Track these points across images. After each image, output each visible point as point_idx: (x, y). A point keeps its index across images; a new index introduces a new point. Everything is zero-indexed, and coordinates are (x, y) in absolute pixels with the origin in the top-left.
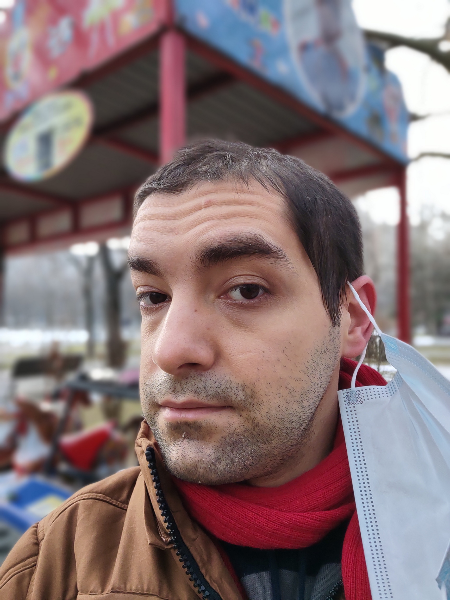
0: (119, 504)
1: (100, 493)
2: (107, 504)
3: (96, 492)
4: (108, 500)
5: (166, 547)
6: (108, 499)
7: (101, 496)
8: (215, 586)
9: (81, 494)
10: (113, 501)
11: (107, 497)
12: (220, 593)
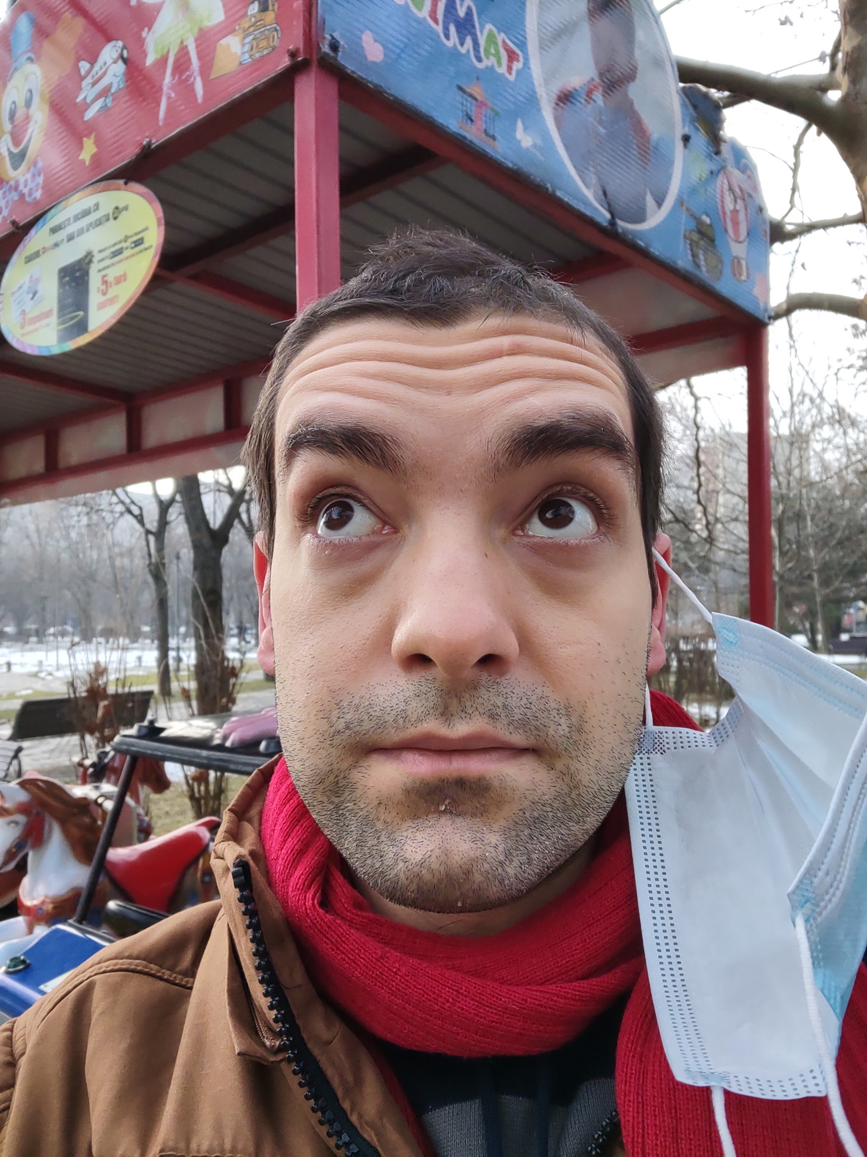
0: (175, 977)
2: (151, 979)
4: (153, 972)
5: (272, 1059)
7: (139, 964)
8: (369, 1135)
10: (163, 973)
11: (152, 965)
12: (379, 1149)
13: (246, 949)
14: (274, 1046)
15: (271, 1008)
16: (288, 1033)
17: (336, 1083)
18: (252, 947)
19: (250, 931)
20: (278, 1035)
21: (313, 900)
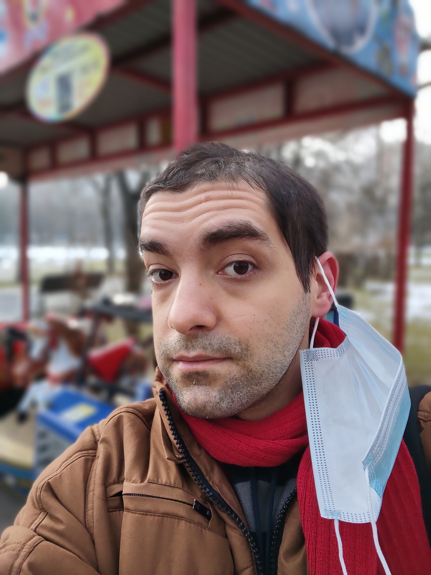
5: (180, 462)
8: (216, 489)
12: (220, 494)
13: (167, 423)
14: (180, 456)
15: (177, 444)
16: (184, 453)
17: (203, 470)
18: (168, 422)
19: (167, 416)
20: (181, 453)
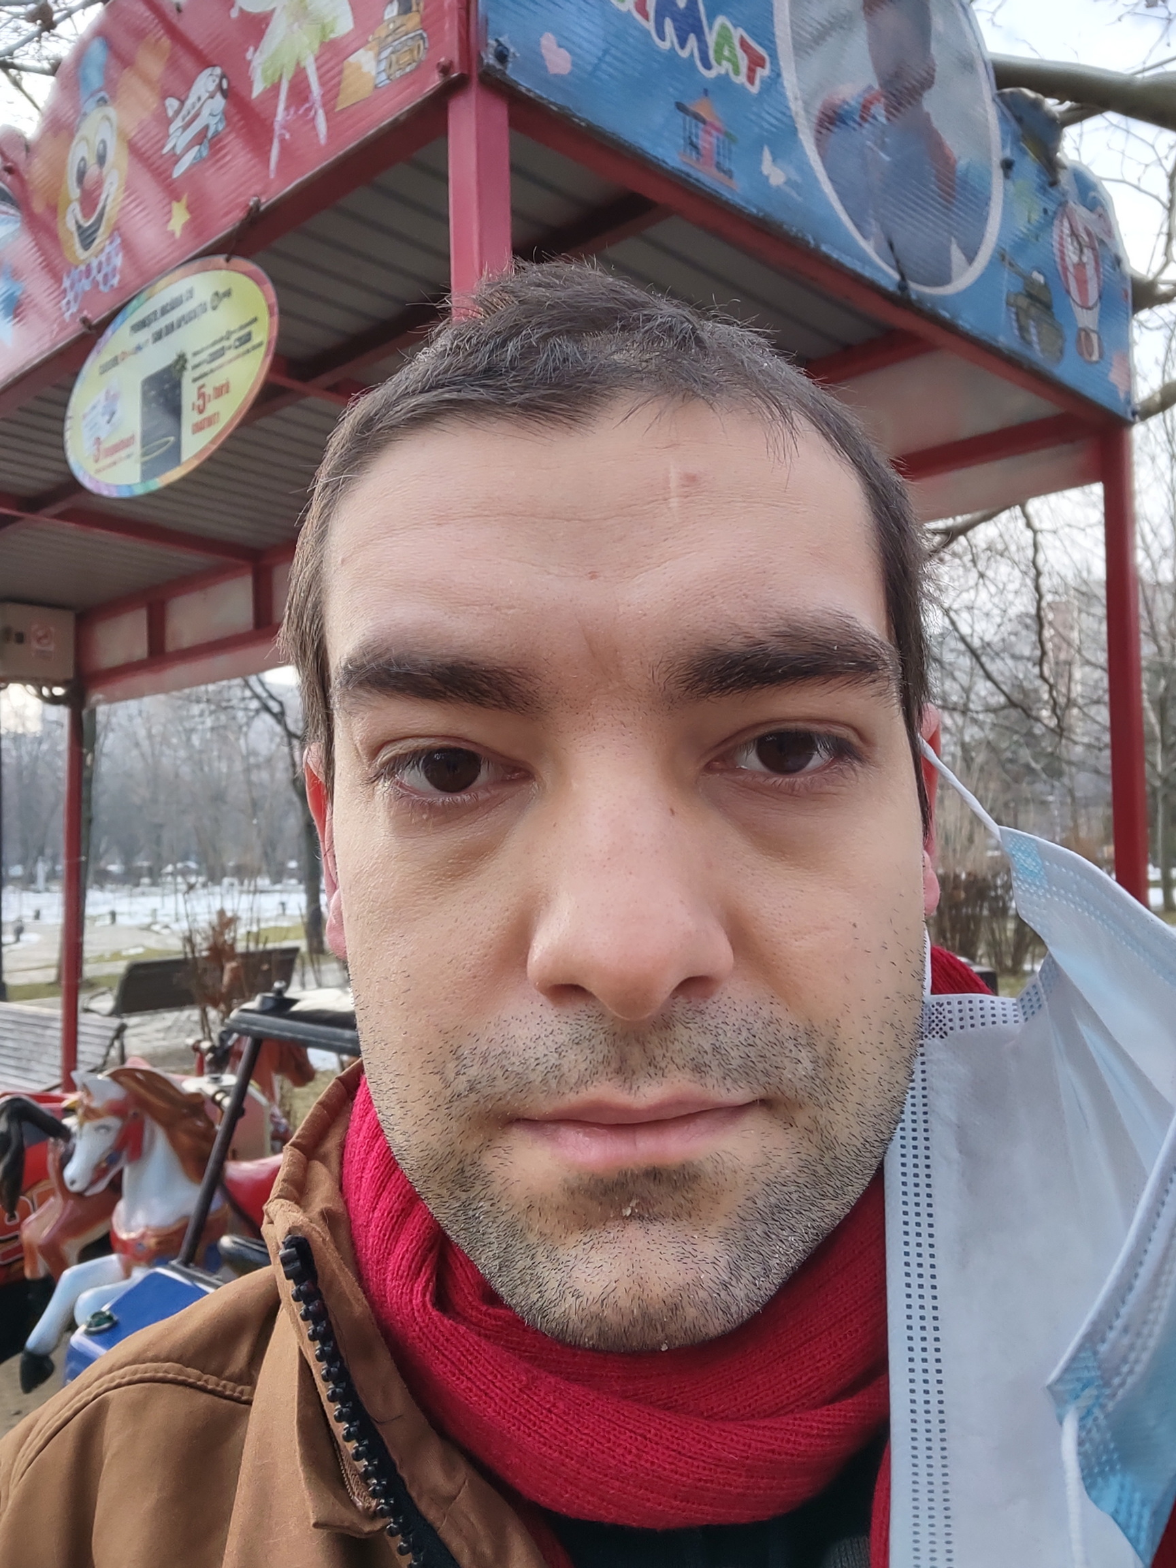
0: (224, 1387)
1: (167, 1360)
2: (188, 1391)
3: (155, 1359)
4: (191, 1380)
5: (367, 1528)
6: (192, 1373)
7: (170, 1369)
9: (110, 1371)
10: (206, 1381)
11: (189, 1370)
14: (369, 1508)
15: (359, 1456)
16: (387, 1493)
20: (373, 1494)
21: (424, 1295)
